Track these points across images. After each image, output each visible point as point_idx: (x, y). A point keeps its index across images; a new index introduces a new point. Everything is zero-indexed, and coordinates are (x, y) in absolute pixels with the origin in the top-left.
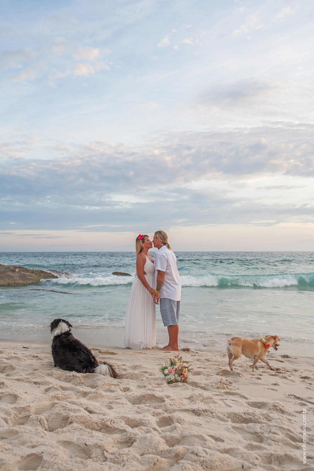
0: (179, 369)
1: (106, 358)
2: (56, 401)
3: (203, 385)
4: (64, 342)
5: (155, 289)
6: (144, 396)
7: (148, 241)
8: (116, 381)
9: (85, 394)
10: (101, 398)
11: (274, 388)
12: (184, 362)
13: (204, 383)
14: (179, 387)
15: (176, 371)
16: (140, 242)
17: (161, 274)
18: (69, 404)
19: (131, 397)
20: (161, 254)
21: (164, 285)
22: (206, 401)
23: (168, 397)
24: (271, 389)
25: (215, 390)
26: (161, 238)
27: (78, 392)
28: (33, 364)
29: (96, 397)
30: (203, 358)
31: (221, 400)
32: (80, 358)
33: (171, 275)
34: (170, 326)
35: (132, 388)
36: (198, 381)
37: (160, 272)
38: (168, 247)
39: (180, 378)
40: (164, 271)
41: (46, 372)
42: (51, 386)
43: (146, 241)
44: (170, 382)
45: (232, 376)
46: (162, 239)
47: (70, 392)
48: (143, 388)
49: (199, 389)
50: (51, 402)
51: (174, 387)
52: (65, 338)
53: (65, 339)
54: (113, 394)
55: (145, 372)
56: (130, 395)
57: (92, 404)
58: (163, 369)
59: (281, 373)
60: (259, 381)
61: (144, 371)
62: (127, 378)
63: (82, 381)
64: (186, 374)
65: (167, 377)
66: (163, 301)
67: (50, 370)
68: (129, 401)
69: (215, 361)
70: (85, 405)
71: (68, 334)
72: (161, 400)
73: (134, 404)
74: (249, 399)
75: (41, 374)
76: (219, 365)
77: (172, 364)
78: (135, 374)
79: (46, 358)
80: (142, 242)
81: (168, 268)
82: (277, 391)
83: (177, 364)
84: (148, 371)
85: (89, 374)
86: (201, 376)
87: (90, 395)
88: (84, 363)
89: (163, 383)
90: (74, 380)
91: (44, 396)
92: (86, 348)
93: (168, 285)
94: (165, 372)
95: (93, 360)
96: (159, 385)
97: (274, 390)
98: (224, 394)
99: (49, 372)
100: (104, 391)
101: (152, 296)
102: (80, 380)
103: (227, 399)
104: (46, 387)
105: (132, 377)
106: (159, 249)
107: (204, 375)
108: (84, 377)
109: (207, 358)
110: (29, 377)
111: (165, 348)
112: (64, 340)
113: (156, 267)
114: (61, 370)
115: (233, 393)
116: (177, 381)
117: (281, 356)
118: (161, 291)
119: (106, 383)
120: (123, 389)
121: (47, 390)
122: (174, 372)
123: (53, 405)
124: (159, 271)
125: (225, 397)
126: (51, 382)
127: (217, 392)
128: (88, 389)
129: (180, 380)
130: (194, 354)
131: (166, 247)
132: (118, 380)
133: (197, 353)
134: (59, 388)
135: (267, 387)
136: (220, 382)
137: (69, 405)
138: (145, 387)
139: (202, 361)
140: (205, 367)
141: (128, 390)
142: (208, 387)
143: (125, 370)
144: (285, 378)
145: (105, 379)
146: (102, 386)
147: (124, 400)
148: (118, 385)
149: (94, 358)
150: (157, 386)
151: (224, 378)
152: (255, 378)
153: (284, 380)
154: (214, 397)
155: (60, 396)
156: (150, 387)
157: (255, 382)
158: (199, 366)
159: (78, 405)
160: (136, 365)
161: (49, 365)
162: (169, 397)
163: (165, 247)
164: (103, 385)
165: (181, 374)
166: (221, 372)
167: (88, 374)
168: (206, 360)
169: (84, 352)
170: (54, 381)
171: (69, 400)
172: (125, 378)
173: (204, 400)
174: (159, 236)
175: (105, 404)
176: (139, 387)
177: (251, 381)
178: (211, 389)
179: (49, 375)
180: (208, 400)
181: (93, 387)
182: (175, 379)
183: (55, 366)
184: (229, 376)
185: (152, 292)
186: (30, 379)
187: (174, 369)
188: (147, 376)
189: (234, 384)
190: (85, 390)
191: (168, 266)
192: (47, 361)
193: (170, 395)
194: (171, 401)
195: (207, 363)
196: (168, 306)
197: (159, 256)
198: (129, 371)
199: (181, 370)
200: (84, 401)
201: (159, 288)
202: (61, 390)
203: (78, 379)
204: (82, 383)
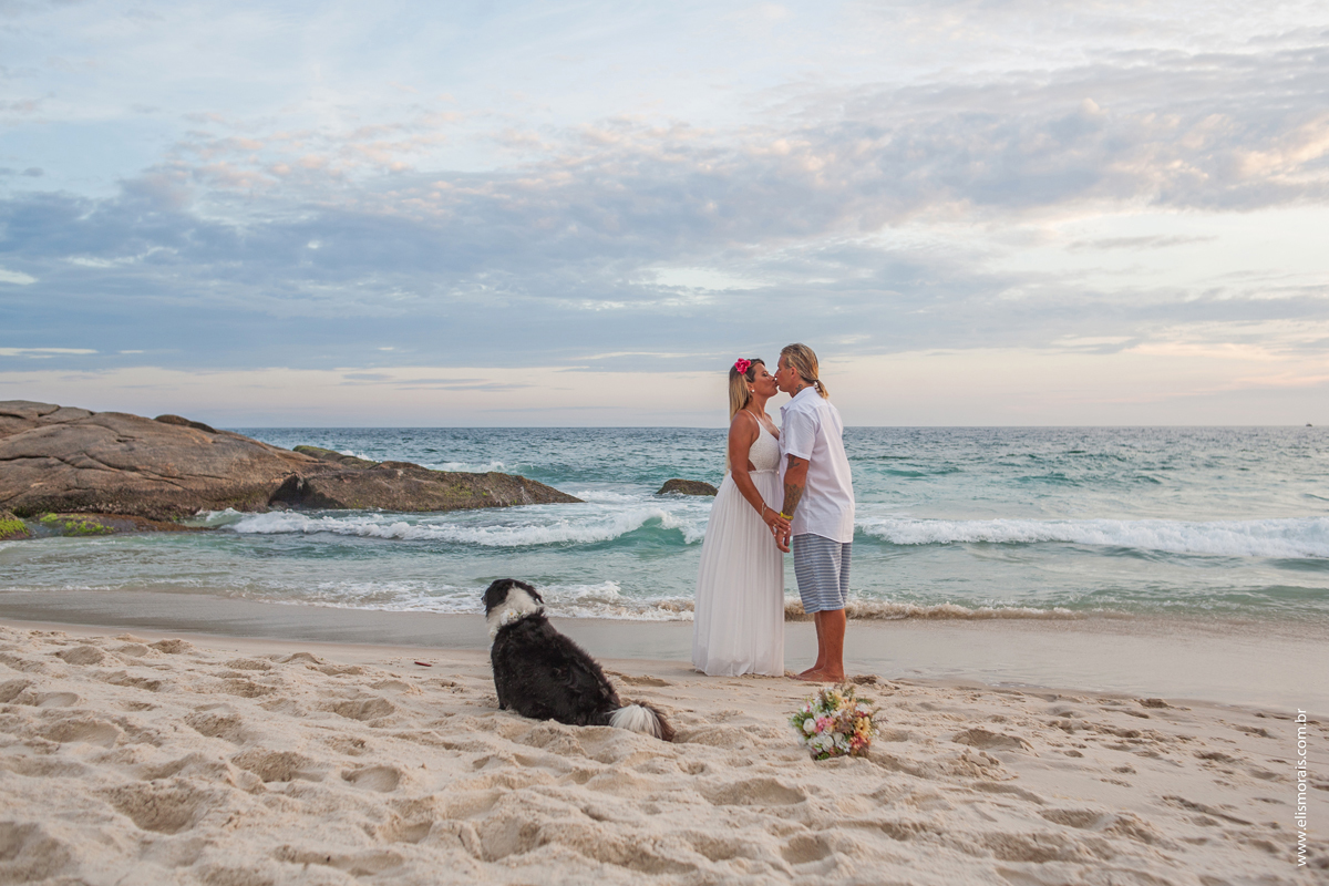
0: (845, 720)
1: (640, 693)
2: (503, 789)
3: (913, 766)
4: (530, 640)
5: (779, 509)
6: (746, 786)
7: (764, 375)
8: (668, 747)
9: (583, 776)
10: (627, 786)
11: (1119, 780)
12: (860, 700)
13: (918, 760)
14: (844, 766)
15: (837, 725)
16: (742, 381)
17: (797, 467)
18: (539, 796)
19: (711, 786)
20: (798, 410)
21: (807, 496)
22: (923, 804)
23: (815, 790)
24: (1112, 782)
25: (949, 778)
26: (798, 365)
27: (565, 771)
28: (442, 701)
29: (614, 782)
30: (913, 702)
31: (967, 802)
32: (572, 683)
33: (826, 468)
34: (822, 612)
35: (711, 765)
36: (900, 756)
37: (796, 462)
38: (821, 390)
39: (849, 746)
40: (808, 457)
41: (477, 719)
42: (489, 753)
43: (758, 377)
44: (820, 754)
45: (997, 747)
46: (801, 368)
47: (541, 770)
48: (745, 767)
49: (902, 773)
50: (490, 791)
51: (831, 767)
52: (532, 629)
53: (532, 633)
54: (660, 778)
55: (749, 729)
56: (708, 783)
57: (601, 800)
58: (800, 720)
59: (1141, 742)
60: (1076, 761)
61: (748, 726)
62: (699, 741)
63: (574, 744)
64: (864, 733)
65: (810, 741)
66: (803, 540)
67: (486, 716)
68: (705, 797)
69: (948, 710)
70: (583, 800)
71: (537, 619)
72: (796, 796)
73: (720, 804)
74: (1047, 803)
75: (463, 725)
76: (960, 720)
77: (827, 705)
78: (721, 732)
79: (476, 687)
80: (748, 381)
81: (818, 449)
82: (1128, 786)
83: (840, 704)
84: (757, 725)
85: (593, 727)
86: (909, 742)
87: (596, 778)
88: (580, 699)
89: (801, 755)
90: (553, 742)
91: (471, 776)
92: (587, 660)
93: (815, 496)
94: (805, 727)
95: (605, 692)
96: (789, 760)
97: (1119, 783)
98: (974, 788)
99: (487, 720)
100: (637, 770)
101: (772, 530)
102: (570, 742)
103: (982, 802)
104: (478, 756)
105: (712, 739)
106: (793, 396)
107: (918, 740)
108: (580, 735)
109: (927, 701)
110: (430, 730)
111: (807, 675)
112: (530, 634)
113: (784, 446)
114: (519, 717)
115: (1001, 786)
116: (839, 752)
117: (1141, 702)
118: (798, 513)
119: (640, 750)
120: (689, 768)
121: (479, 764)
122: (831, 728)
123: (496, 798)
124: (791, 457)
125: (978, 795)
126: (491, 744)
127: (954, 782)
128: (591, 765)
129: (848, 750)
130: (887, 691)
131: (815, 391)
132: (673, 745)
133: (897, 688)
134: (513, 759)
135: (1100, 776)
136: (964, 758)
137: (540, 799)
138: (749, 763)
139: (911, 708)
140: (921, 722)
141: (702, 770)
142: (929, 771)
143: (694, 721)
144: (1152, 755)
145: (637, 740)
146: (629, 757)
147: (690, 794)
148: (675, 757)
149: (608, 686)
150: (784, 763)
151: (975, 751)
152: (1065, 753)
153: (1150, 761)
154: (944, 795)
155: (516, 778)
156: (763, 764)
157: (1065, 761)
158: (901, 719)
159: (564, 800)
160: (726, 712)
161: (486, 705)
162: (818, 790)
163: (810, 391)
164: (633, 754)
165: (853, 734)
166: (965, 734)
167: (590, 727)
168: (923, 705)
169: (582, 670)
170: (497, 743)
171: (540, 787)
172: (693, 742)
173: (916, 800)
174: (794, 359)
175: (639, 802)
176: (732, 763)
177: (1053, 761)
178: (937, 775)
179: (485, 728)
180: (929, 803)
181: (604, 759)
182: (834, 746)
183: (502, 707)
184: (990, 745)
185: (770, 519)
186: (433, 736)
187: (832, 720)
188: (756, 738)
189: (1002, 765)
190: (582, 767)
191: (820, 444)
192: (479, 695)
193: (819, 785)
194: (822, 801)
195: (927, 714)
196: (815, 557)
197: (793, 417)
198: (704, 725)
199: (851, 722)
200: (581, 791)
201: (790, 505)
202: (517, 763)
203: (563, 739)
204: (576, 751)
